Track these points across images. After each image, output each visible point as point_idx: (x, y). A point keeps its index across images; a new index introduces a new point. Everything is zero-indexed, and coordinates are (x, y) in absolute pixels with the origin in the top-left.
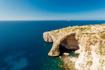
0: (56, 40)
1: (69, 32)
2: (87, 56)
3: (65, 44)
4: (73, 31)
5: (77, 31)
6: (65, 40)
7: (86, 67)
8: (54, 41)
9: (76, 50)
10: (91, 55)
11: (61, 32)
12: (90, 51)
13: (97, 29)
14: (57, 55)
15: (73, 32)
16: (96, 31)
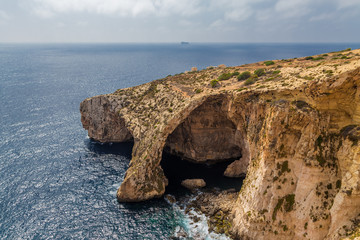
0: (143, 128)
1: (198, 92)
2: (275, 179)
3: (186, 141)
4: (214, 85)
5: (228, 84)
6: (182, 125)
7: (274, 218)
8: (137, 133)
9: (231, 160)
10: (289, 171)
11: (166, 95)
12: (284, 159)
13: (302, 75)
14: (155, 192)
15: (216, 92)
16: (303, 81)
